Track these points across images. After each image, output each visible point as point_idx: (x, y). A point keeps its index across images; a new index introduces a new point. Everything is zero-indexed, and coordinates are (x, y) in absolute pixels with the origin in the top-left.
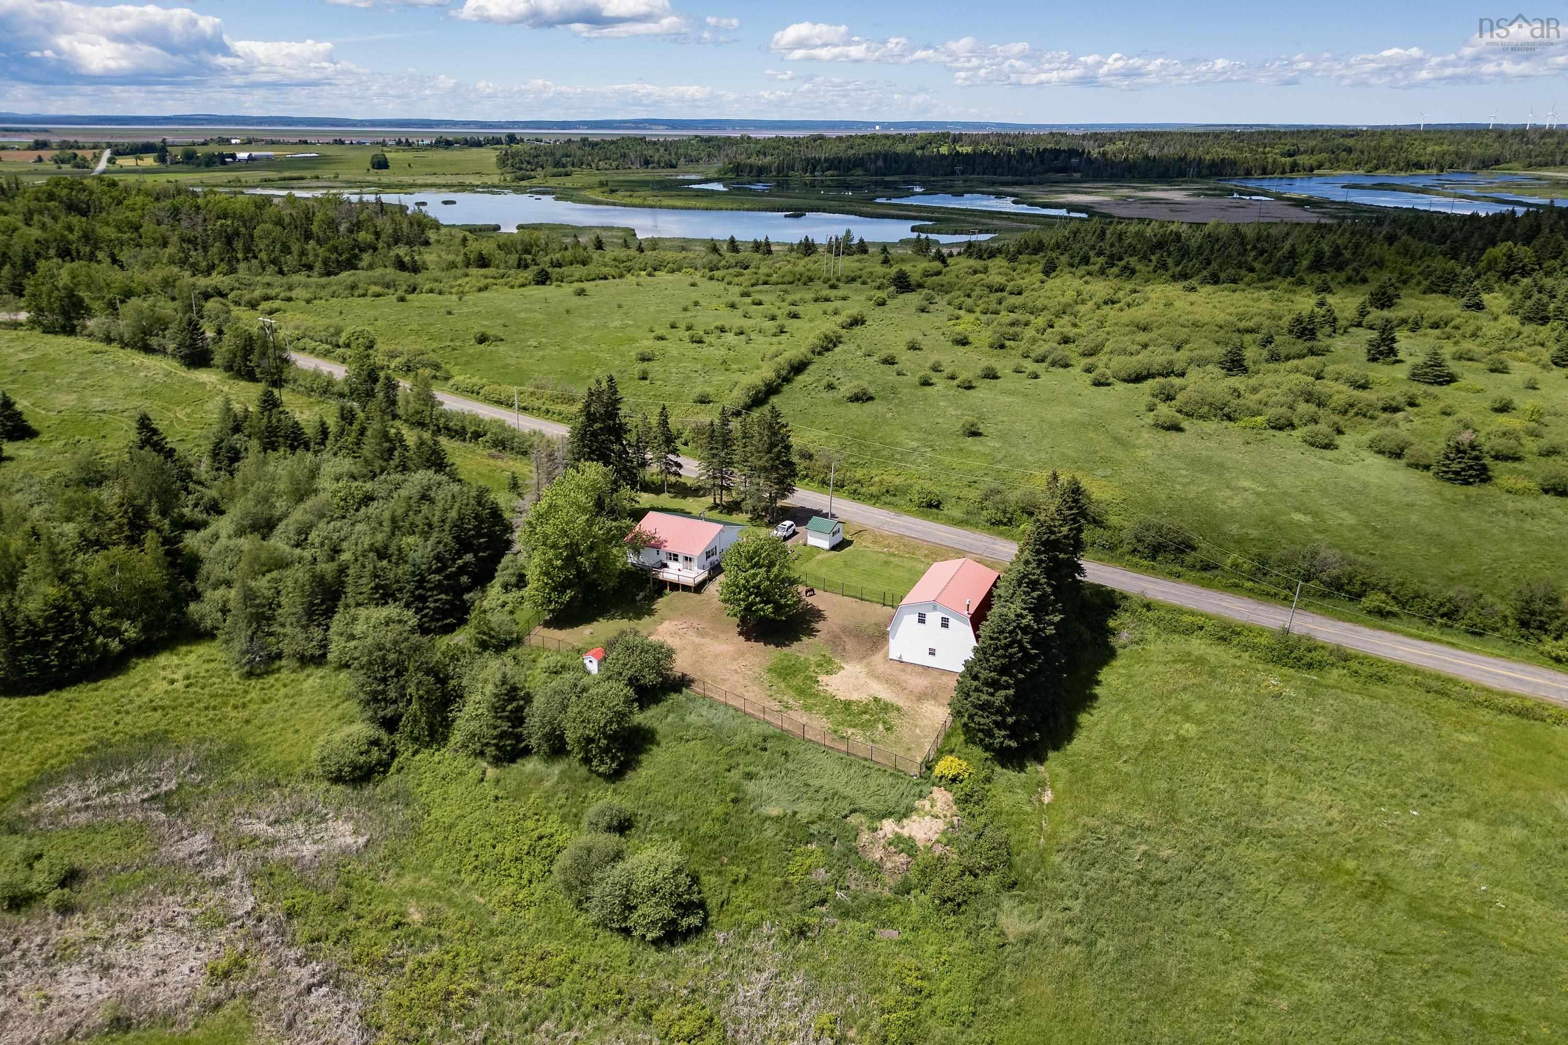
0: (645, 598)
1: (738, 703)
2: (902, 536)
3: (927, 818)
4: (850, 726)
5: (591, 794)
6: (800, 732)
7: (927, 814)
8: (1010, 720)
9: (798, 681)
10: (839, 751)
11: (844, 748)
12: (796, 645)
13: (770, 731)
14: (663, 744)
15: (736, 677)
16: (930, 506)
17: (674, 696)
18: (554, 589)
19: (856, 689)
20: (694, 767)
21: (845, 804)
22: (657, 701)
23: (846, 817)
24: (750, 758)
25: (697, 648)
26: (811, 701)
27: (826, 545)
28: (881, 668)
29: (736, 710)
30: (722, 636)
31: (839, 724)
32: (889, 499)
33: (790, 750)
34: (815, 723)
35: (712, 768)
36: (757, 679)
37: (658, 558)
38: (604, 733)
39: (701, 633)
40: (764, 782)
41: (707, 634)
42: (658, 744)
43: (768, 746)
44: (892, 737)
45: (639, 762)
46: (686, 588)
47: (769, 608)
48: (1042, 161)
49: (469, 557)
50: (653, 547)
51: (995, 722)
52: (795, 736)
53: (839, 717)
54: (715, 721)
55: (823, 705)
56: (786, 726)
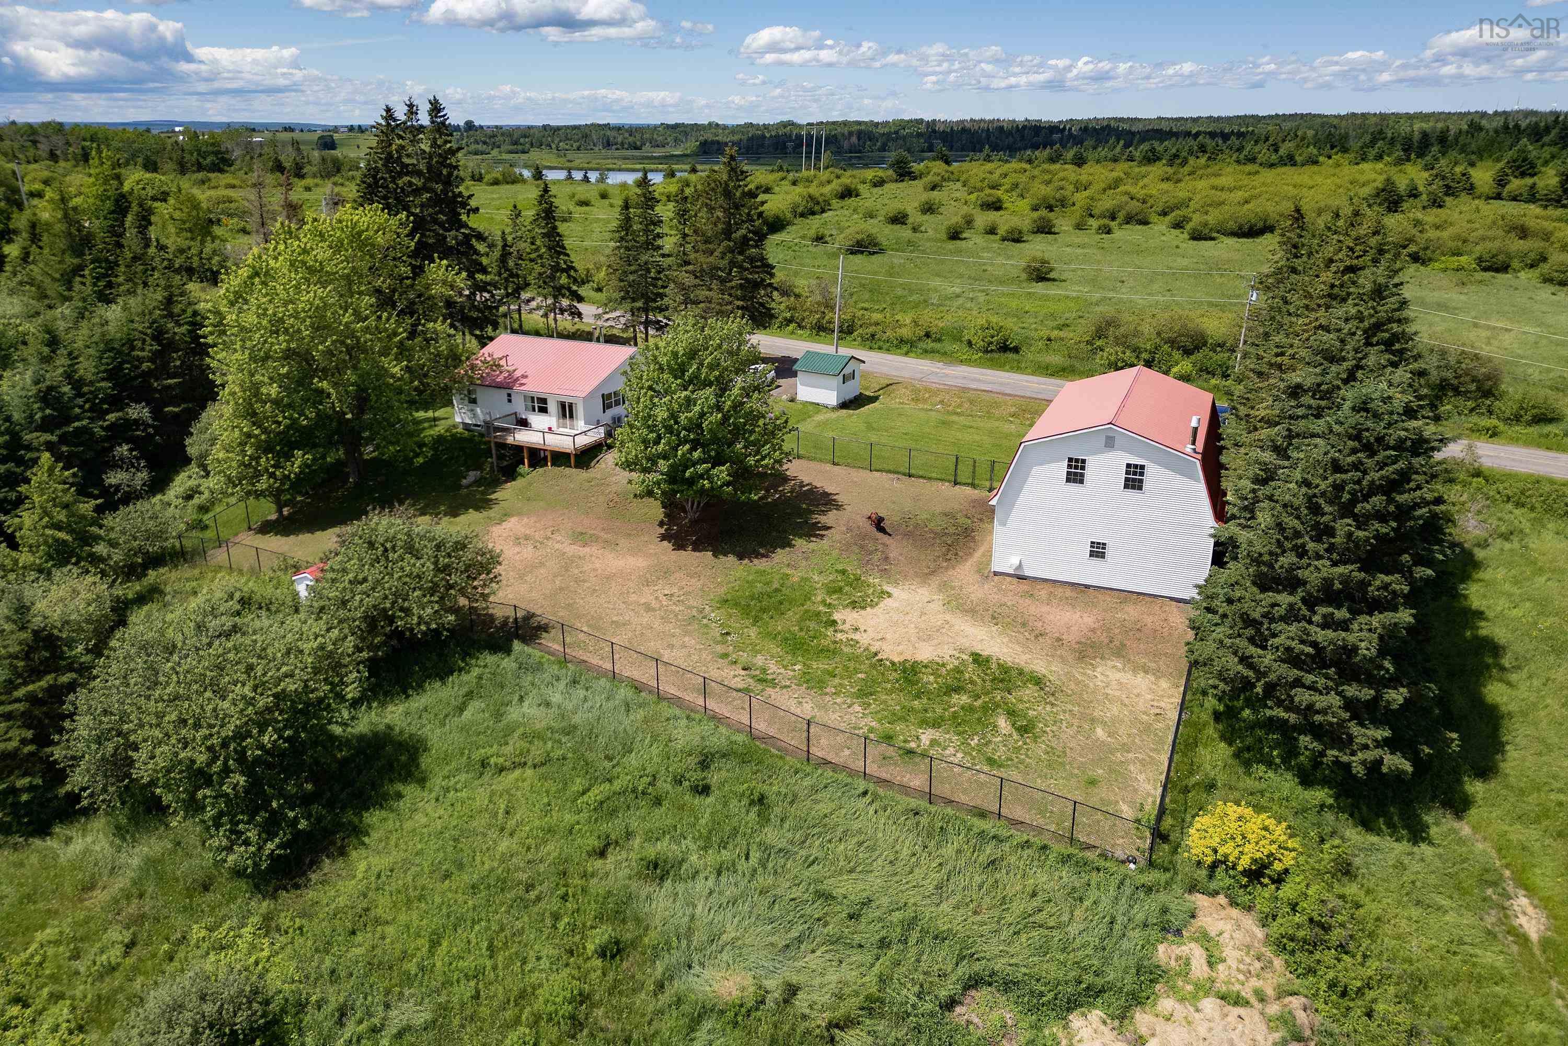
0: (478, 482)
1: (644, 674)
2: (965, 390)
3: (1209, 1005)
4: (925, 723)
5: (197, 932)
6: (795, 740)
7: (1205, 988)
8: (1397, 696)
9: (787, 623)
10: (905, 789)
11: (918, 781)
12: (781, 555)
13: (719, 739)
14: (437, 782)
15: (646, 619)
16: (1004, 348)
17: (489, 659)
18: (267, 448)
19: (926, 636)
20: (504, 845)
21: (943, 957)
22: (443, 672)
23: (950, 1004)
24: (661, 817)
25: (568, 563)
26: (819, 666)
27: (830, 397)
28: (977, 591)
29: (638, 687)
30: (623, 542)
31: (895, 718)
32: (930, 345)
33: (773, 789)
34: (833, 718)
35: (551, 849)
36: (695, 620)
37: (508, 409)
38: (241, 756)
39: (581, 538)
40: (701, 886)
41: (595, 539)
42: (422, 781)
43: (714, 778)
44: (1039, 749)
45: (358, 832)
46: (560, 458)
47: (722, 473)
48: (1023, 137)
49: (138, 411)
50: (499, 386)
51: (1349, 704)
52: (785, 751)
53: (895, 702)
54: (577, 719)
55: (849, 674)
56: (761, 726)
